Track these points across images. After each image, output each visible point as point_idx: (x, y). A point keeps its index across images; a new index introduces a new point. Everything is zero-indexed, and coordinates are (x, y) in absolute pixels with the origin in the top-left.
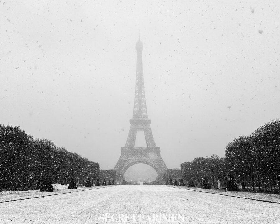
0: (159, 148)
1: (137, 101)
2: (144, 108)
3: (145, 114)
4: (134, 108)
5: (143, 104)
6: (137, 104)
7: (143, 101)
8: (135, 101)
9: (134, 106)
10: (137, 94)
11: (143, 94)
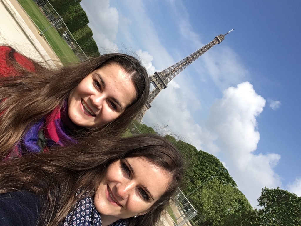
0: (150, 107)
1: (174, 67)
2: (172, 76)
3: (169, 79)
4: (168, 69)
5: (176, 73)
6: (172, 68)
7: (177, 72)
8: (173, 66)
9: (169, 68)
10: (180, 63)
11: (183, 68)
